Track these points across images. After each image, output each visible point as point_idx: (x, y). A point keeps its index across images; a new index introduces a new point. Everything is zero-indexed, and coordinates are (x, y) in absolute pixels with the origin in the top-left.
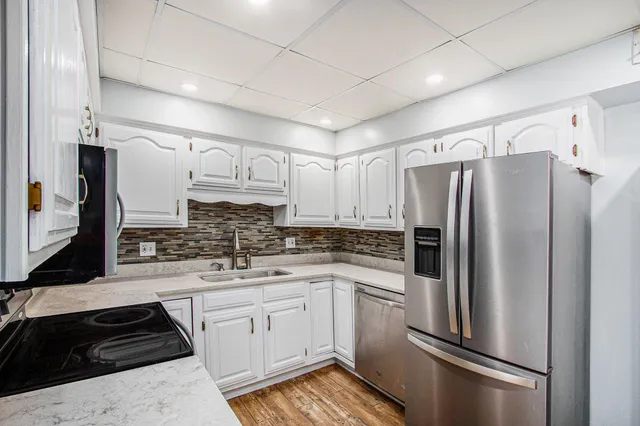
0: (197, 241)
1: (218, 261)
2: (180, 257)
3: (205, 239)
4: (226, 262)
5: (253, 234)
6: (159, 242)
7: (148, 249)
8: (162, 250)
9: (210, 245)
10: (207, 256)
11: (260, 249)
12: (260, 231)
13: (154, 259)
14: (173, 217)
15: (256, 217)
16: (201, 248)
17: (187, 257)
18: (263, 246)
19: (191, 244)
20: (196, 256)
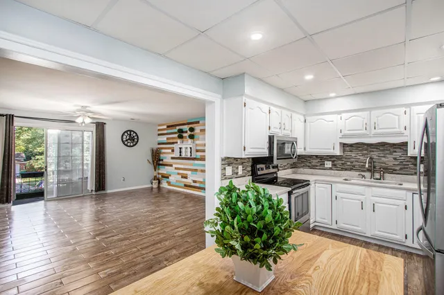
0: (352, 162)
1: (363, 173)
2: (342, 169)
3: (356, 161)
4: (368, 174)
5: (389, 160)
6: (333, 161)
7: (328, 164)
8: (334, 165)
9: (359, 165)
10: (356, 170)
11: (396, 170)
12: (395, 159)
13: (331, 169)
14: (332, 151)
15: (392, 150)
16: (354, 166)
17: (346, 170)
18: (398, 168)
19: (349, 163)
20: (351, 169)
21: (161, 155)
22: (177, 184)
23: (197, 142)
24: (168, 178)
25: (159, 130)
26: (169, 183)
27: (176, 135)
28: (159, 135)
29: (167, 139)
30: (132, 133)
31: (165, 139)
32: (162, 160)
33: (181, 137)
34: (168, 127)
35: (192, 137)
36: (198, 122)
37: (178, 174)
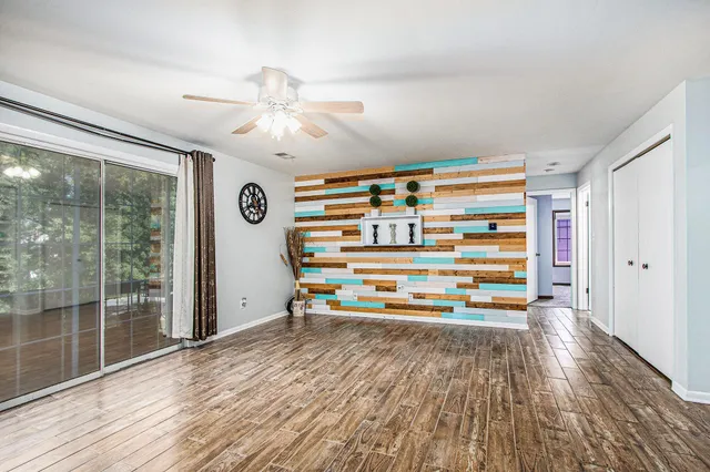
21: (307, 245)
22: (362, 304)
23: (427, 213)
24: (332, 292)
25: (297, 189)
26: (336, 305)
27: (366, 199)
28: (297, 199)
29: (327, 207)
30: (257, 190)
31: (323, 208)
32: (311, 255)
33: (376, 203)
34: (330, 182)
35: (412, 202)
36: (430, 171)
37: (366, 282)
